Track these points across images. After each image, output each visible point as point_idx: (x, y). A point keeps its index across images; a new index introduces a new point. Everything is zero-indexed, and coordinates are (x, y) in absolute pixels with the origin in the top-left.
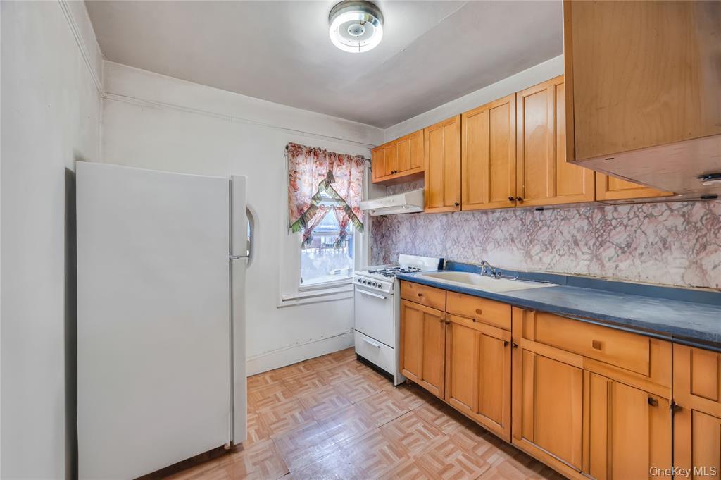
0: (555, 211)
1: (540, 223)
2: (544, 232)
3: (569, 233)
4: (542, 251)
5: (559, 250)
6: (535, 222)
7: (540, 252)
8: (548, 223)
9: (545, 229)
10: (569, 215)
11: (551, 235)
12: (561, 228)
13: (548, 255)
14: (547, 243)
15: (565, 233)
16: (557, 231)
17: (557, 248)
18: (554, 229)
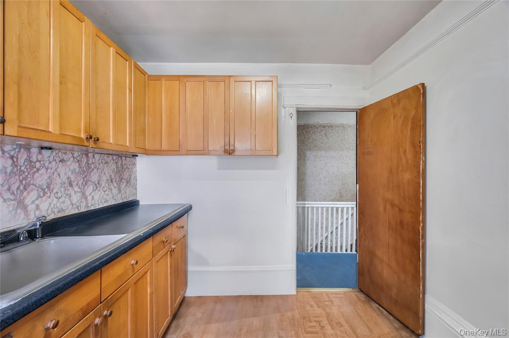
0: (54, 152)
1: (38, 165)
2: (41, 175)
3: (65, 174)
4: (39, 197)
5: (57, 193)
6: (31, 162)
7: (37, 199)
8: (47, 164)
9: (43, 171)
10: (65, 157)
11: (49, 177)
12: (58, 170)
13: (46, 201)
14: (44, 187)
15: (62, 175)
16: (56, 173)
17: (55, 191)
18: (53, 171)
